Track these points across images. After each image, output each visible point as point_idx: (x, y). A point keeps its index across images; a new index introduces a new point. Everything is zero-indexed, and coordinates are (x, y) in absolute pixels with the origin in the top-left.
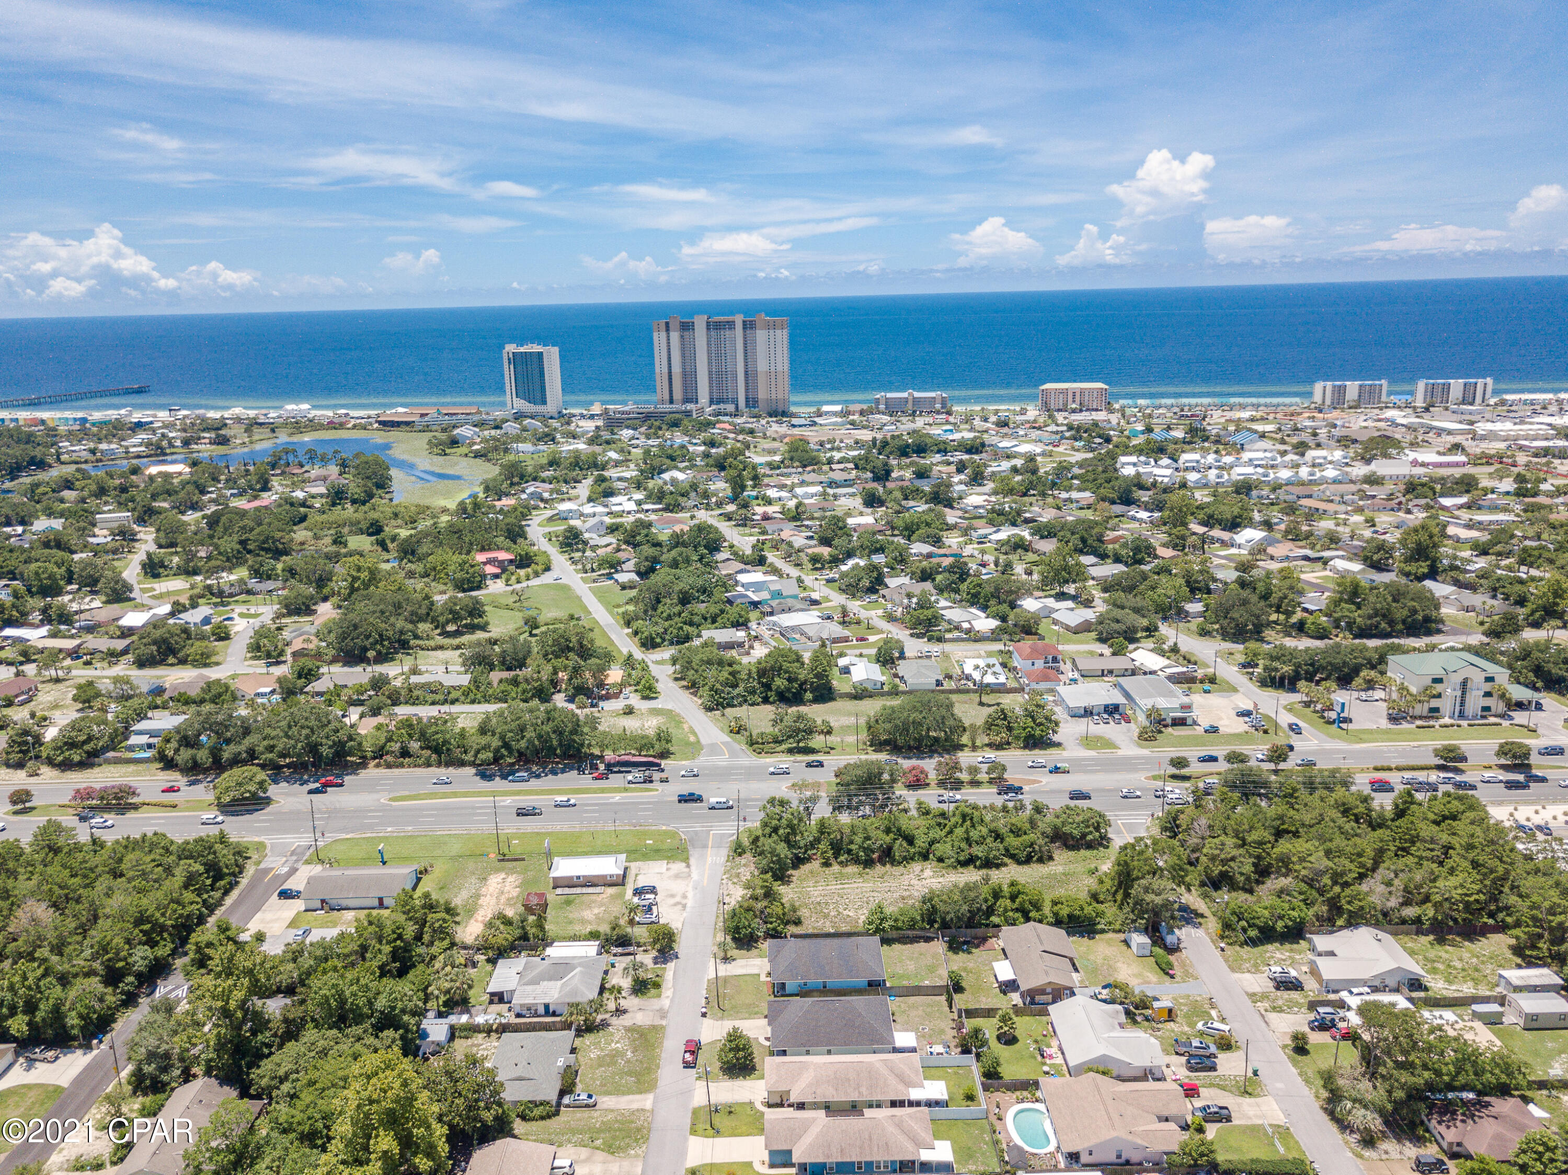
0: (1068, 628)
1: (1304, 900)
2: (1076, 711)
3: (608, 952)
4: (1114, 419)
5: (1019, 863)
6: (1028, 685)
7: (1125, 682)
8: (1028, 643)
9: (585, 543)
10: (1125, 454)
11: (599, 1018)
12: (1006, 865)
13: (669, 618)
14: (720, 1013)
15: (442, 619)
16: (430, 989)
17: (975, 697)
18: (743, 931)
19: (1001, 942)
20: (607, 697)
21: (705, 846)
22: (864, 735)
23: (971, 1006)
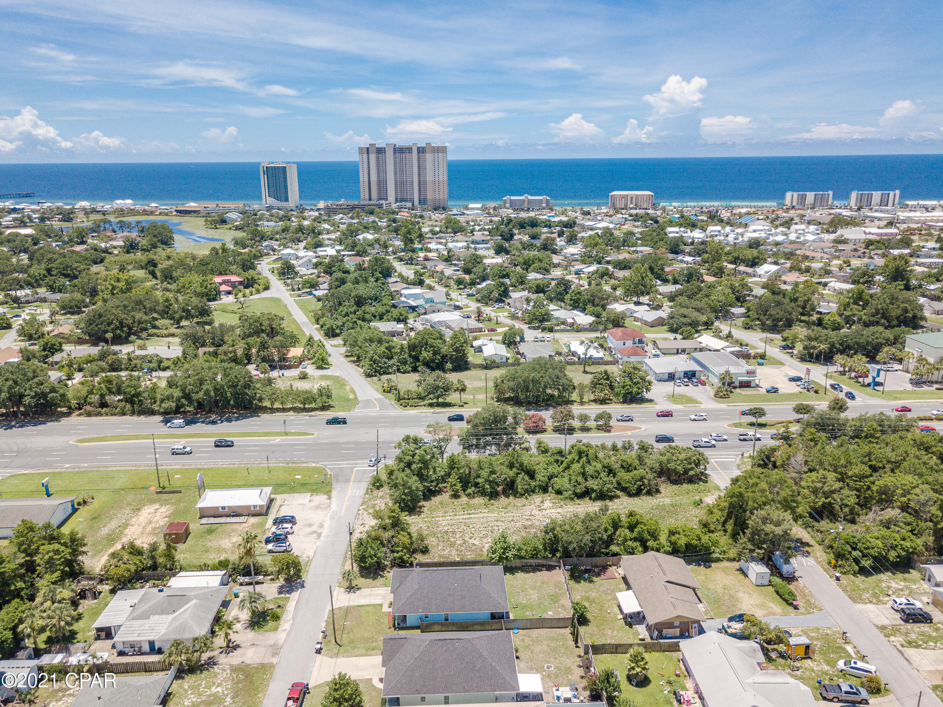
0: (646, 323)
1: (911, 531)
2: (661, 376)
3: (234, 581)
4: (659, 213)
5: (630, 495)
6: (621, 359)
7: (697, 355)
8: (618, 331)
9: (297, 273)
10: (671, 226)
11: (205, 656)
12: (618, 497)
13: (347, 315)
14: (335, 648)
15: (177, 316)
16: (21, 627)
17: (581, 368)
18: (369, 560)
19: (621, 571)
20: (289, 367)
21: (348, 481)
22: (492, 392)
23: (599, 642)
